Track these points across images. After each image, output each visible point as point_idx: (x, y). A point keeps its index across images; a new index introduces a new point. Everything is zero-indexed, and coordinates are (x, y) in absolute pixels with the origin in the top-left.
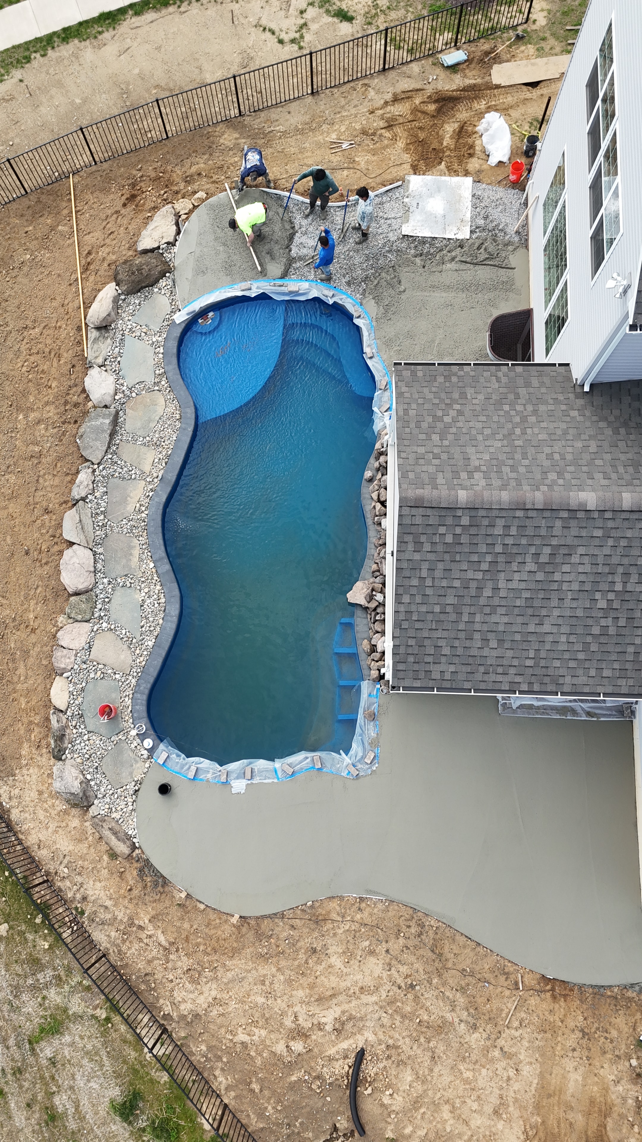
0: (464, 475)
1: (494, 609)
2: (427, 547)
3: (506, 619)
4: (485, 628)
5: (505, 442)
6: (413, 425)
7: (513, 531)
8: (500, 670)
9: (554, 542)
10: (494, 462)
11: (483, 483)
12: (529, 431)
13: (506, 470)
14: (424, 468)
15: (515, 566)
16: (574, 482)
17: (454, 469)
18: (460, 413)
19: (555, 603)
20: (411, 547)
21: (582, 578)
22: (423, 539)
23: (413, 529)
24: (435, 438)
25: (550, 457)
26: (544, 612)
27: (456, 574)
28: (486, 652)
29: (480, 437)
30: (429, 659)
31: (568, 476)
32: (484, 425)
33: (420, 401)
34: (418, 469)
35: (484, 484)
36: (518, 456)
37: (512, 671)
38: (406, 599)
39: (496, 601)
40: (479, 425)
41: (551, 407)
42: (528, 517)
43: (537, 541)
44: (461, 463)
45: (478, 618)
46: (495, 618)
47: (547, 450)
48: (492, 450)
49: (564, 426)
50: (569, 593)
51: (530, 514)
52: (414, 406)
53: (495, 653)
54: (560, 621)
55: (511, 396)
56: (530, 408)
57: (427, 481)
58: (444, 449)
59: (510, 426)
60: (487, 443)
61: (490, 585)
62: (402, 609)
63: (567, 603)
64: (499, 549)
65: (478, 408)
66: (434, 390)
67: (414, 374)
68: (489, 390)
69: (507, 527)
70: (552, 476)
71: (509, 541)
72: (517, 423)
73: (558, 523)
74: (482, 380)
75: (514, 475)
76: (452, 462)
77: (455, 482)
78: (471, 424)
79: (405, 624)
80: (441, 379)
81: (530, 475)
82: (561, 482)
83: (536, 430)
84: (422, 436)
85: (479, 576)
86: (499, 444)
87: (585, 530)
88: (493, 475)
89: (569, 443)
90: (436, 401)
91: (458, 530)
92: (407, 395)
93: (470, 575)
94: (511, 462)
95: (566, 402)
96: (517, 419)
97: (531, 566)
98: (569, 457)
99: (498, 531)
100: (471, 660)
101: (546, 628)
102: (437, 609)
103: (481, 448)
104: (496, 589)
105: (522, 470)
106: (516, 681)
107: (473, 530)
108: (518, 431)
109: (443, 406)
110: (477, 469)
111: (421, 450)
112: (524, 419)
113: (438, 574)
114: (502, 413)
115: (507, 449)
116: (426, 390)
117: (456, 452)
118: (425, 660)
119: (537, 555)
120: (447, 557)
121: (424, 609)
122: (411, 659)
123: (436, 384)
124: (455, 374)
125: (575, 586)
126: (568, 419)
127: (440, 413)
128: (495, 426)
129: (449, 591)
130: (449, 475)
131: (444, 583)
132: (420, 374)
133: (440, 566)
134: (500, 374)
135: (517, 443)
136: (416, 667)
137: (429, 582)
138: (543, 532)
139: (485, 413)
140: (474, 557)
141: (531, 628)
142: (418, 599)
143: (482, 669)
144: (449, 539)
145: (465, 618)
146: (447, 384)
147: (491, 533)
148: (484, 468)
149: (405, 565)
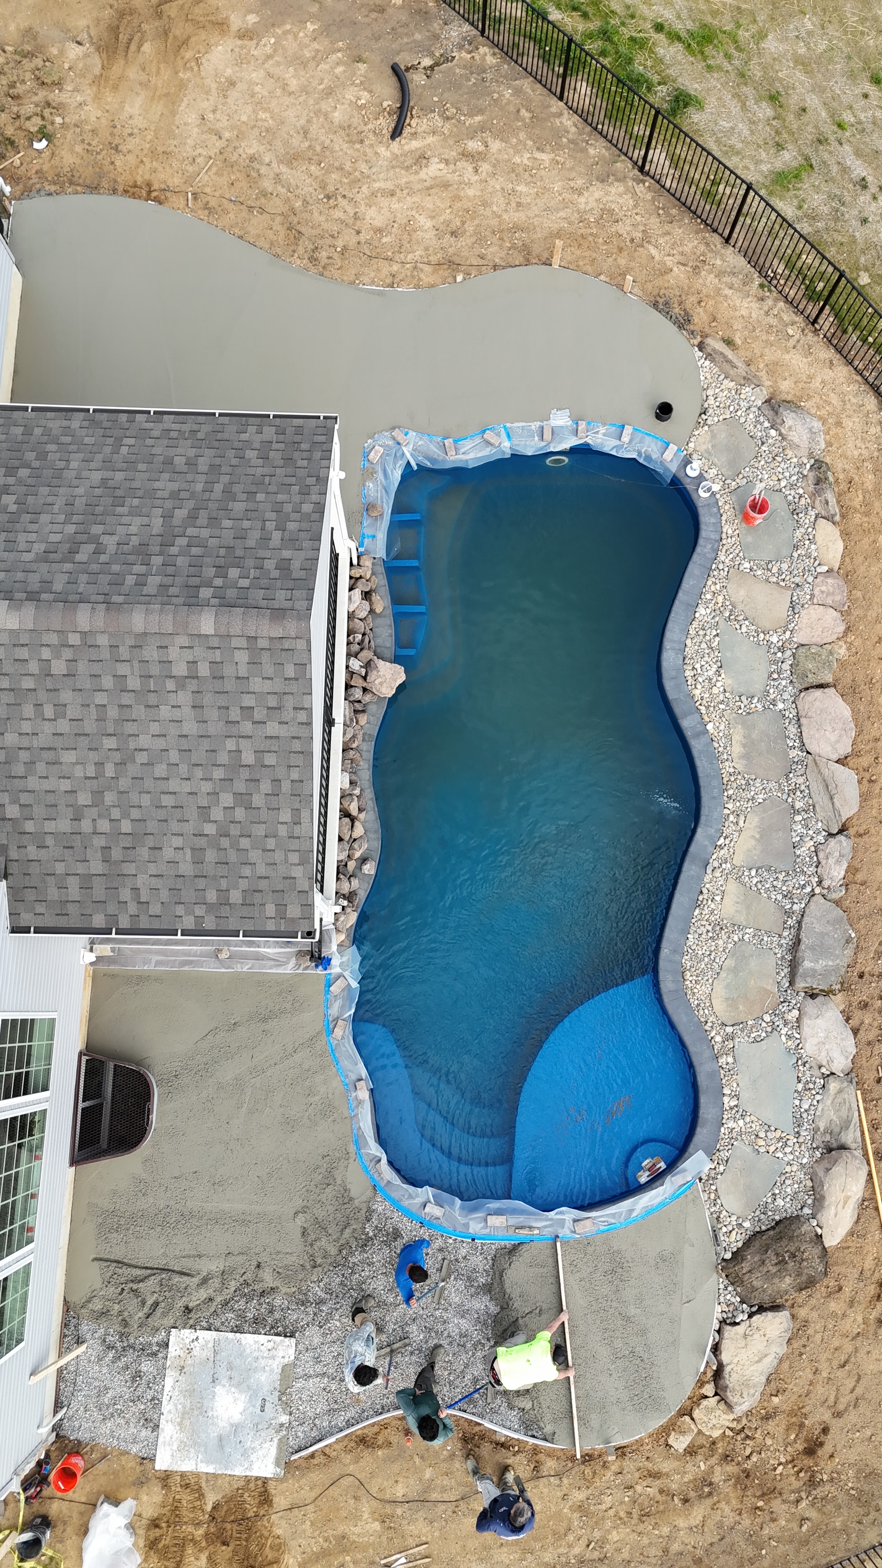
0: (204, 670)
1: (175, 495)
2: (270, 565)
3: (157, 485)
4: (189, 477)
5: (132, 746)
6: (286, 786)
7: (130, 580)
8: (174, 434)
9: (68, 566)
10: (152, 699)
11: (173, 653)
12: (91, 771)
13: (134, 683)
14: (268, 686)
15: (135, 541)
16: (24, 653)
17: (218, 685)
18: (204, 811)
19: (80, 503)
20: (296, 565)
21: (34, 527)
22: (275, 574)
23: (291, 584)
24: (248, 758)
25: (60, 708)
26: (98, 492)
27: (229, 534)
28: (192, 452)
29: (174, 756)
30: (275, 446)
31: (34, 667)
32: (163, 786)
33: (271, 843)
34: (278, 685)
35: (171, 649)
36: (113, 713)
37: (156, 433)
38: (307, 508)
39: (169, 504)
40: (174, 785)
41: (50, 826)
42: (105, 594)
43: (95, 567)
44: (208, 699)
45: (199, 487)
46: (175, 486)
47: (63, 726)
48: (155, 728)
49: (32, 783)
50: (56, 511)
51: (101, 598)
52: (283, 831)
53: (179, 451)
54: (75, 482)
55: (116, 854)
56: (86, 826)
57: (265, 657)
58: (234, 730)
59: (124, 783)
60: (161, 743)
61: (176, 521)
62: (314, 498)
63: (59, 502)
64: (157, 561)
65: (175, 826)
66: (247, 871)
67: (281, 915)
68: (153, 869)
69: (140, 584)
70: (59, 667)
71: (138, 569)
72: (109, 789)
73: (58, 586)
74: (164, 895)
75: (123, 669)
76: (222, 701)
77: (217, 656)
78: (187, 787)
79: (311, 481)
80: (235, 896)
81: (96, 669)
82: (46, 654)
83: (79, 772)
84: (270, 759)
85: (190, 531)
86: (144, 741)
87: (17, 579)
88: (155, 670)
89: (25, 742)
90: (245, 843)
91: (218, 582)
92: (294, 858)
93: (205, 533)
94: (127, 699)
95: (25, 839)
96: (110, 798)
97: (110, 542)
98: (28, 710)
99: (154, 581)
100: (216, 444)
101: (97, 476)
102: (260, 497)
103: (173, 730)
104: (167, 516)
105: (108, 682)
106: (152, 424)
107: (195, 581)
108: (110, 770)
109: (234, 830)
110: (181, 682)
111: (273, 728)
112: (98, 794)
113: (254, 536)
114: (135, 814)
115: (130, 728)
116: (261, 870)
117: (215, 728)
118: (283, 445)
119: (97, 552)
120: (239, 552)
121: (280, 497)
122: (303, 446)
123: (244, 884)
124: (210, 907)
125: (44, 518)
126: (25, 798)
127: (240, 814)
128: (149, 784)
129: (240, 516)
130: (228, 671)
131: (246, 524)
132: (270, 910)
133: (251, 543)
134: (133, 908)
135: (112, 743)
136: (298, 438)
137: (271, 526)
138: (84, 578)
139: (161, 814)
140: (195, 551)
141: (119, 476)
142: (288, 508)
143: (200, 435)
144: (234, 573)
145: (218, 488)
146: (224, 884)
147: (166, 579)
148: (170, 685)
149: (306, 544)
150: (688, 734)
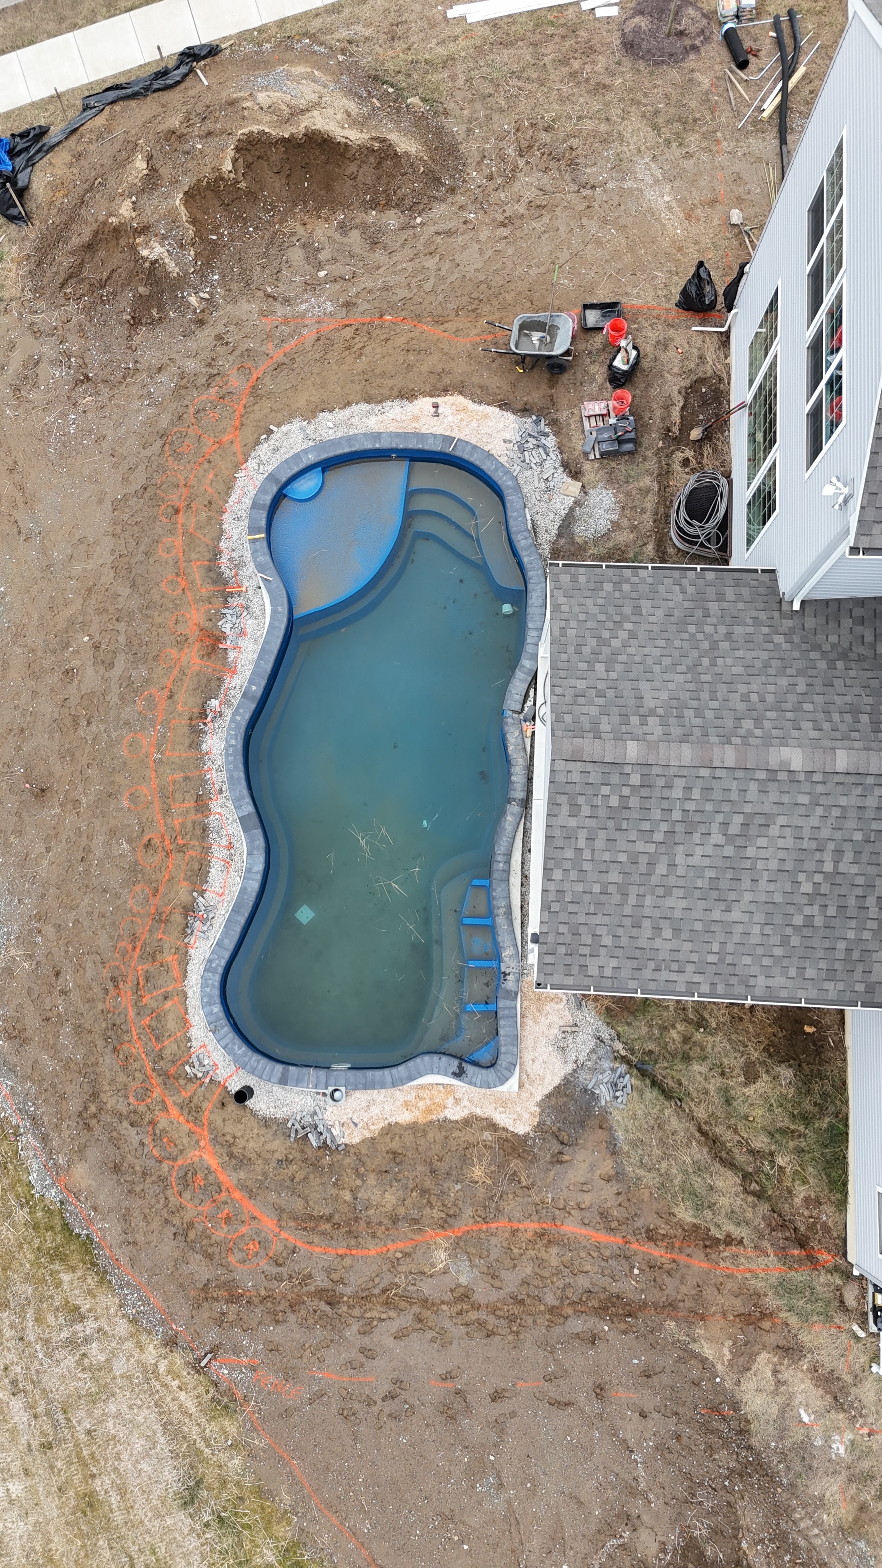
0: (635, 720)
1: (668, 891)
2: (586, 810)
3: (683, 904)
4: (657, 913)
5: (689, 676)
6: (571, 649)
7: (696, 794)
8: (675, 966)
9: (748, 809)
10: (674, 703)
11: (659, 731)
12: (720, 661)
13: (689, 713)
14: (585, 709)
15: (697, 837)
16: (775, 733)
17: (623, 711)
18: (633, 635)
19: (746, 883)
20: (565, 810)
21: (782, 854)
22: (581, 800)
23: (569, 788)
24: (600, 668)
25: (745, 698)
26: (732, 896)
27: (622, 845)
28: (658, 943)
29: (657, 669)
30: (586, 951)
31: (767, 724)
32: (664, 652)
33: (582, 617)
34: (577, 710)
35: (661, 733)
36: (705, 696)
37: (690, 968)
38: (558, 875)
39: (672, 880)
40: (657, 652)
41: (750, 630)
42: (714, 778)
43: (726, 808)
44: (632, 702)
45: (648, 901)
46: (669, 902)
47: (743, 689)
48: (672, 686)
49: (765, 655)
50: (765, 873)
51: (719, 773)
52: (573, 624)
53: (669, 946)
54: (752, 908)
55: (699, 613)
56: (722, 629)
57: (587, 726)
58: (611, 684)
59: (695, 654)
60: (666, 677)
61: (664, 859)
62: (552, 887)
63: (763, 884)
64: (677, 815)
65: (655, 628)
66: (600, 601)
67: (574, 579)
68: (671, 604)
69: (688, 789)
70: (748, 724)
71: (691, 806)
72: (705, 651)
73: (753, 787)
74: (661, 589)
75: (698, 722)
76: (620, 701)
77: (624, 728)
78: (646, 650)
79: (555, 907)
80: (608, 587)
81: (719, 722)
82: (758, 732)
83: (729, 661)
84: (584, 666)
85: (651, 848)
86: (680, 678)
87: (787, 795)
88: (672, 721)
89: (771, 679)
90: (603, 617)
91: (626, 791)
92: (565, 608)
93: (640, 846)
94: (695, 704)
95: (769, 622)
96: (706, 645)
97: (717, 838)
98: (770, 698)
99: (677, 793)
100: (638, 953)
101: (735, 915)
102: (597, 888)
103: (657, 684)
104: (672, 865)
105: (709, 714)
106: (695, 980)
107: (645, 792)
108: (706, 661)
109: (610, 625)
110: (652, 713)
111: (581, 684)
112: (714, 646)
113: (599, 844)
114: (685, 636)
115: (692, 686)
116: (589, 602)
117: (626, 687)
118: (580, 952)
119: (725, 824)
120: (611, 824)
121: (580, 888)
122: (562, 950)
123: (602, 594)
124: (627, 581)
125: (774, 865)
126: (770, 646)
127: (606, 634)
128: (676, 653)
129: (613, 866)
130: (616, 719)
131: (607, 856)
132: (582, 579)
133: (602, 835)
134: (685, 582)
135: (704, 678)
136: (568, 960)
137: (587, 855)
138: (734, 796)
139: (665, 635)
140: (646, 826)
141: (716, 915)
142: (573, 875)
143: (652, 965)
144: (614, 801)
145: (632, 900)
146: (617, 594)
147: (668, 795)
148: (660, 711)
149: (557, 833)
150: (248, 799)
